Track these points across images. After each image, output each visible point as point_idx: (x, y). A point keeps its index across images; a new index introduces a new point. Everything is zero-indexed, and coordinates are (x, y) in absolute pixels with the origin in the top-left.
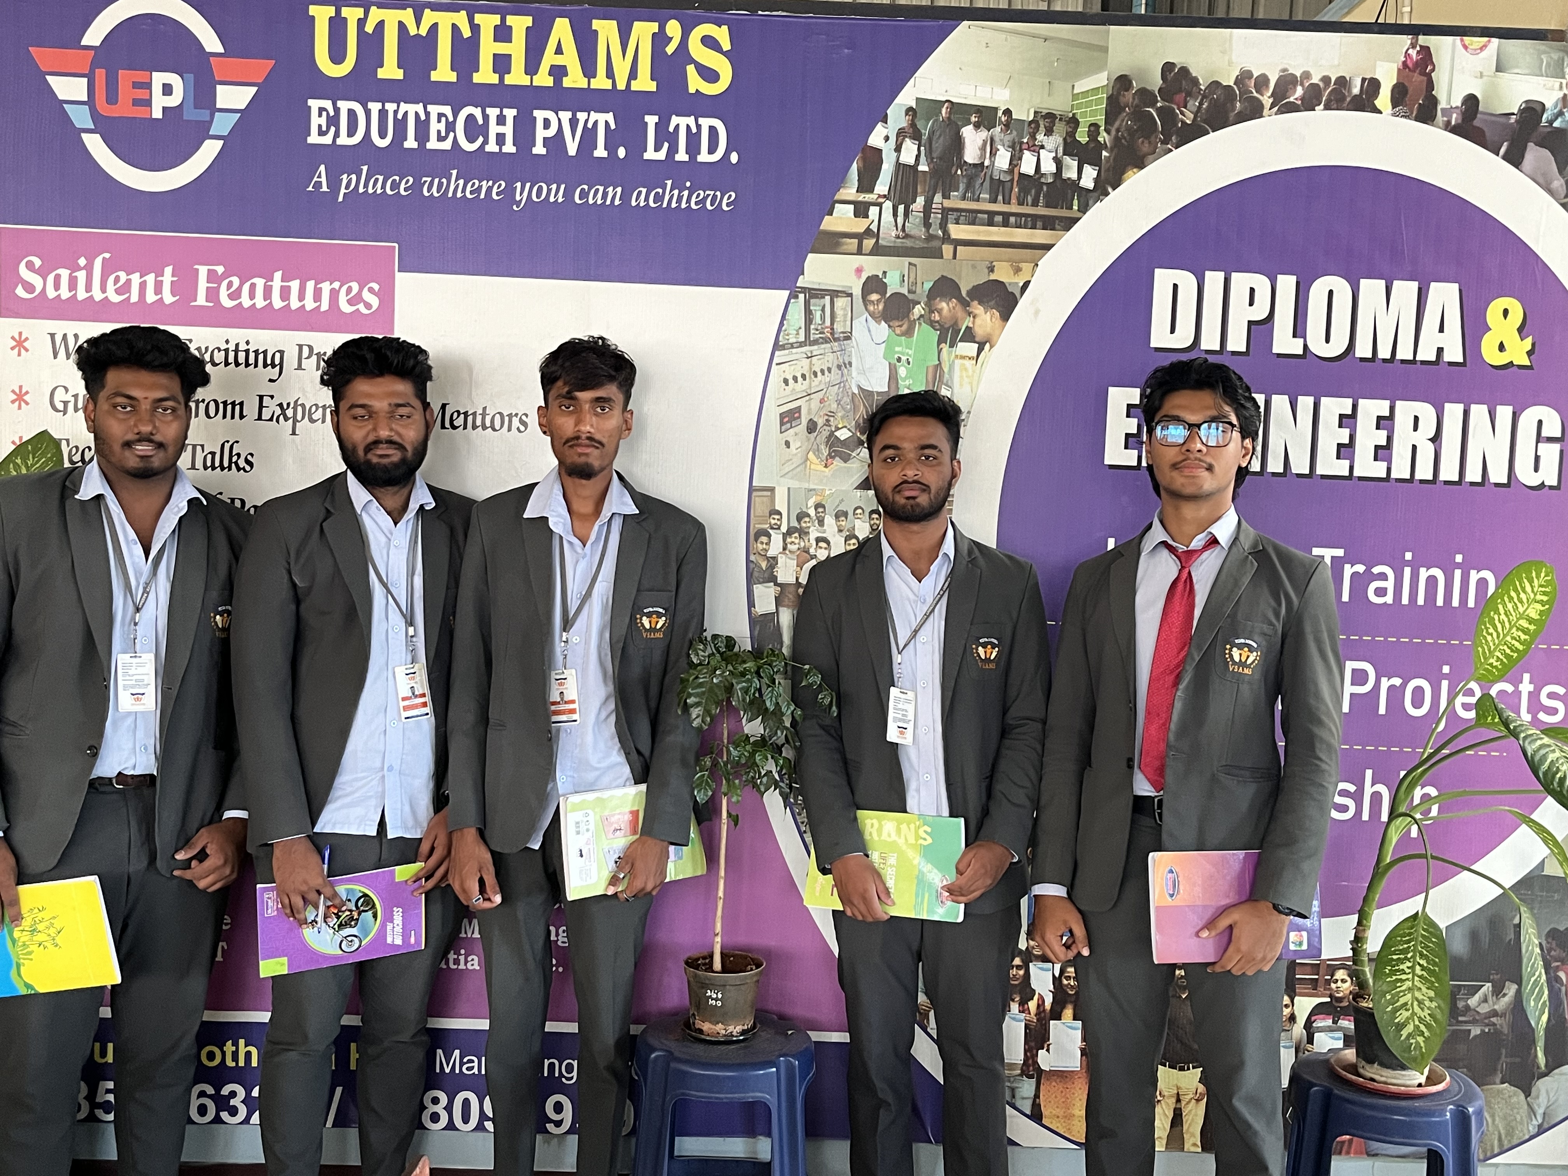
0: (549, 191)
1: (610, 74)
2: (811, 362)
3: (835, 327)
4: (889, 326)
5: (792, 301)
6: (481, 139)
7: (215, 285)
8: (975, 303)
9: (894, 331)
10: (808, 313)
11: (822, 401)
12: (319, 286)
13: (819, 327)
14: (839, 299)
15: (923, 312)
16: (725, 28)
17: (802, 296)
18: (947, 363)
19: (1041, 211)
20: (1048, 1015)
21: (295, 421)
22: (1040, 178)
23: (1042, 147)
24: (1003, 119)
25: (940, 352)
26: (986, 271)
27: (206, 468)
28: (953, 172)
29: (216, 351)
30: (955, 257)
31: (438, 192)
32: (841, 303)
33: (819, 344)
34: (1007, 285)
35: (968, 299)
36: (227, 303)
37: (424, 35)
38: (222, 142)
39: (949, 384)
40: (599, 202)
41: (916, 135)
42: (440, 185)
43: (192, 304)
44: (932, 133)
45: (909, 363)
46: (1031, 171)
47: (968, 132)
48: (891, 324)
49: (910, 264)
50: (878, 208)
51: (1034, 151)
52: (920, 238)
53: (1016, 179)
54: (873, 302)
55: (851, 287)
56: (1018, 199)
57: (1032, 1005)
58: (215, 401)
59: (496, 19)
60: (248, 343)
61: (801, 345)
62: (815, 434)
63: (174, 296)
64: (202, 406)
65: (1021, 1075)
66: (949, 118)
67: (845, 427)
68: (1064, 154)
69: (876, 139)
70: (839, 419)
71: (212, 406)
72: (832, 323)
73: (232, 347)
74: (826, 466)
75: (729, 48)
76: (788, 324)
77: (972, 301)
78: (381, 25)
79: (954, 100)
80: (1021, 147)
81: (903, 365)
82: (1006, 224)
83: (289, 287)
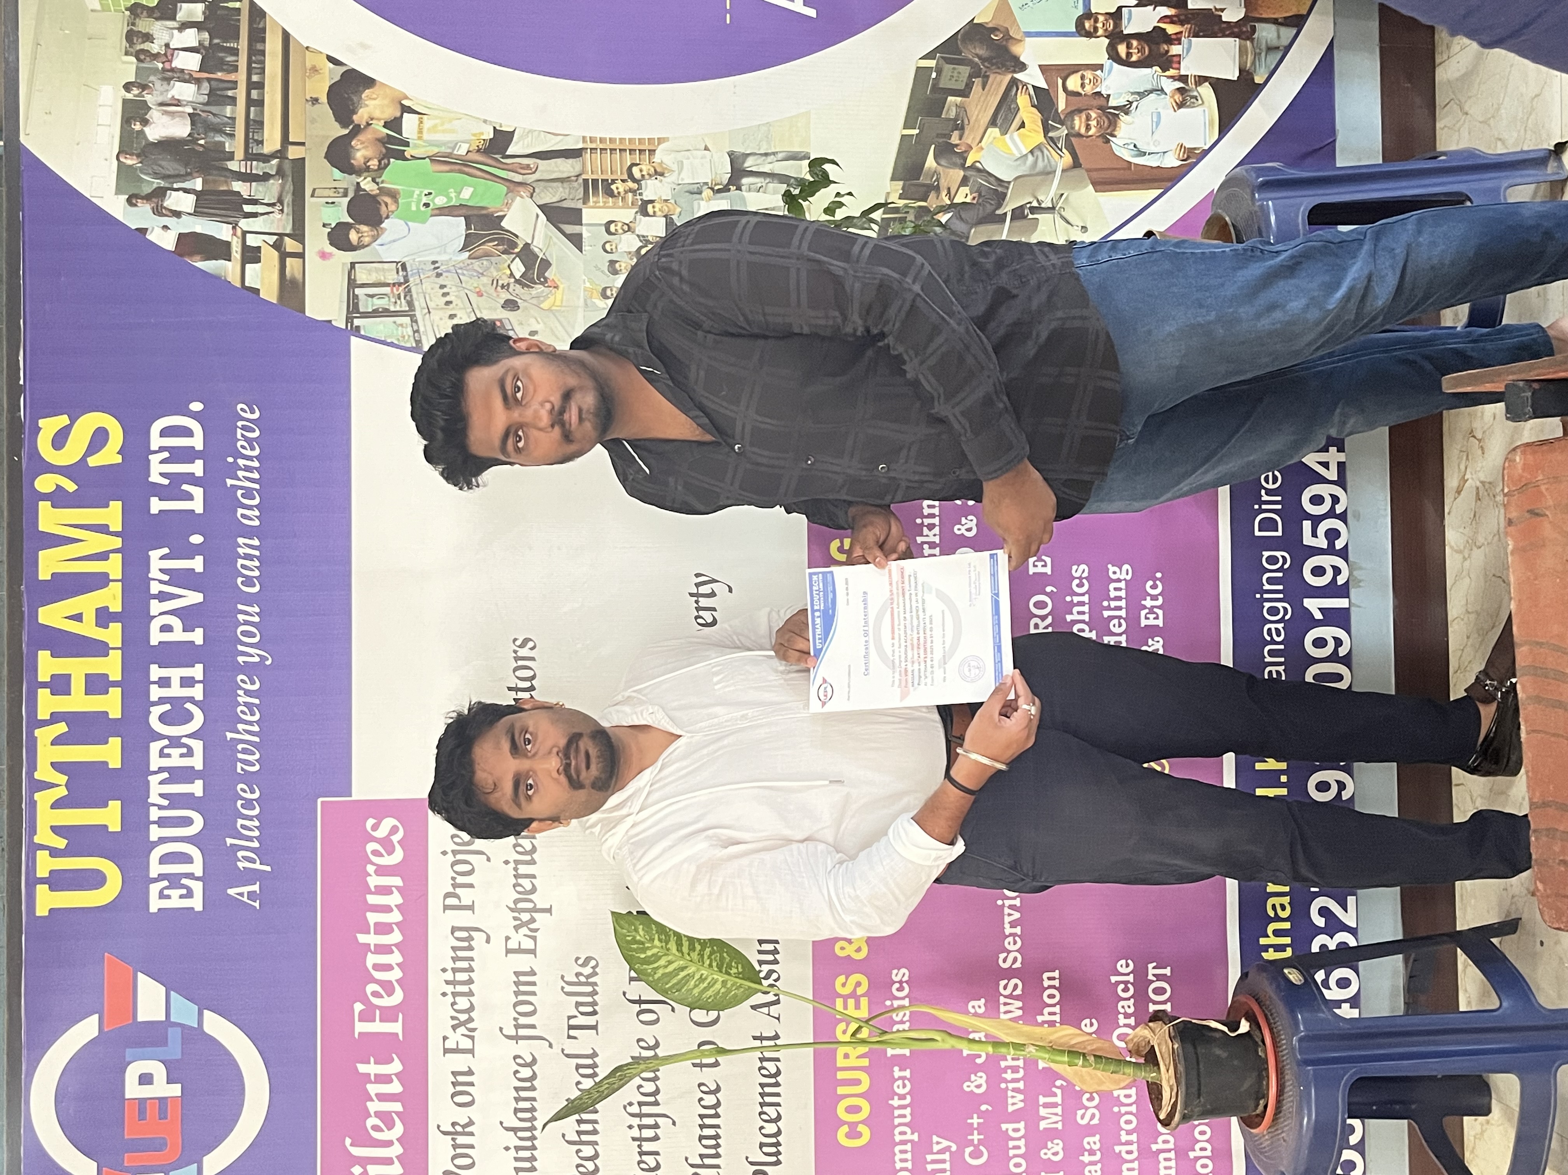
0: (246, 623)
1: (103, 556)
2: (434, 309)
3: (392, 282)
4: (387, 217)
5: (362, 333)
6: (188, 706)
7: (378, 1012)
8: (355, 117)
9: (393, 212)
10: (376, 313)
11: (479, 293)
12: (373, 889)
13: (393, 300)
14: (358, 278)
15: (369, 179)
16: (42, 423)
17: (356, 322)
18: (428, 148)
19: (243, 44)
20: (1183, 11)
21: (535, 910)
22: (205, 48)
23: (167, 46)
24: (136, 91)
25: (414, 158)
26: (317, 106)
27: (595, 1013)
28: (201, 149)
29: (455, 1007)
30: (303, 144)
31: (254, 754)
32: (362, 276)
33: (412, 300)
34: (333, 82)
35: (351, 127)
36: (398, 996)
37: (66, 778)
38: (206, 1013)
39: (452, 145)
40: (257, 563)
41: (160, 193)
42: (244, 751)
43: (401, 1037)
44: (156, 175)
45: (430, 194)
46: (197, 58)
47: (153, 133)
48: (384, 216)
49: (312, 196)
50: (248, 235)
51: (172, 55)
52: (283, 186)
53: (206, 75)
54: (359, 238)
55: (344, 264)
56: (229, 72)
57: (1171, 29)
58: (515, 1005)
59: (43, 694)
60: (444, 970)
61: (414, 321)
62: (519, 301)
63: (392, 1060)
64: (523, 1020)
65: (1252, 40)
66: (138, 156)
67: (509, 266)
68: (173, 18)
69: (167, 241)
70: (500, 273)
71: (522, 1008)
72: (387, 285)
73: (449, 989)
74: (556, 287)
75: (66, 416)
76: (390, 337)
77: (353, 122)
78: (57, 830)
79: (116, 150)
80: (168, 71)
81: (433, 200)
82: (260, 86)
83: (376, 924)
